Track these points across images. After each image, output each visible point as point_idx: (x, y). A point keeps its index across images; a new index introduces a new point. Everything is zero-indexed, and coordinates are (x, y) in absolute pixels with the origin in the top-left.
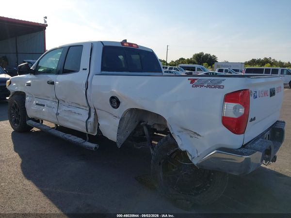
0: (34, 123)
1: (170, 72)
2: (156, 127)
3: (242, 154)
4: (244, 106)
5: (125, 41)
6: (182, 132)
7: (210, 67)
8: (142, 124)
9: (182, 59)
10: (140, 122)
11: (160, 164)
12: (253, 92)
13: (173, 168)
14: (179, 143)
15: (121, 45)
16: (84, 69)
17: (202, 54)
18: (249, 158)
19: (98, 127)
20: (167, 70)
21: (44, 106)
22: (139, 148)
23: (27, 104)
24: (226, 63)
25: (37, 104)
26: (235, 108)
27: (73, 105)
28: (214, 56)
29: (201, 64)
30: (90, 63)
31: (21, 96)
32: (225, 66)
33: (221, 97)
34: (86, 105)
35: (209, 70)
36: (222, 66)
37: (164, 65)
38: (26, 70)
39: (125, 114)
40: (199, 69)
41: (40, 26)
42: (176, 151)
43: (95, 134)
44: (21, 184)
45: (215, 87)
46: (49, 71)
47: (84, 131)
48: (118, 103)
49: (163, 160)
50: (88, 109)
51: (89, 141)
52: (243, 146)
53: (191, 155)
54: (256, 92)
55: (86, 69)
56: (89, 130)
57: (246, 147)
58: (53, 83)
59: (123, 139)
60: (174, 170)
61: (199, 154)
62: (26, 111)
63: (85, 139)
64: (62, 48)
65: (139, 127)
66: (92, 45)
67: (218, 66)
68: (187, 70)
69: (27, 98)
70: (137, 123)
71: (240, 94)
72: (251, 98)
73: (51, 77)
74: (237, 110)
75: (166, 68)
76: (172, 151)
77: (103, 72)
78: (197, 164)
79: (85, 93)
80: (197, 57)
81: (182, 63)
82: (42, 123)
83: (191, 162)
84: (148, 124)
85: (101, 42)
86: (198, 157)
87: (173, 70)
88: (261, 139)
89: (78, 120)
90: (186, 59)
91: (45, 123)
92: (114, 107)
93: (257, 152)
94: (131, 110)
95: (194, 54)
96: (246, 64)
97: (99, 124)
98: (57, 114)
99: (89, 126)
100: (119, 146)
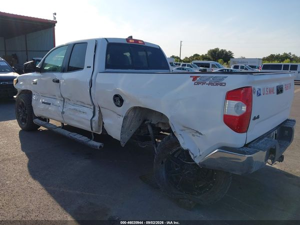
0: (40, 122)
1: (183, 69)
2: (160, 126)
3: (244, 153)
4: (246, 104)
5: (131, 37)
6: (184, 130)
7: (225, 63)
8: (146, 122)
9: (196, 55)
10: (145, 121)
11: (162, 163)
12: (257, 90)
13: (176, 168)
14: (181, 141)
15: (126, 42)
16: (88, 67)
17: (217, 49)
18: (251, 157)
19: (103, 126)
20: (180, 67)
21: (50, 104)
22: (144, 147)
23: (33, 103)
24: (243, 59)
25: (43, 102)
26: (237, 106)
27: (78, 103)
28: (230, 52)
29: (216, 60)
30: (94, 61)
31: (28, 94)
32: (242, 62)
33: (223, 95)
34: (91, 103)
35: (225, 67)
36: (238, 62)
37: (177, 61)
38: (32, 68)
39: (128, 113)
40: (213, 66)
41: (50, 23)
42: (179, 150)
43: (100, 133)
44: (25, 182)
45: (217, 85)
46: (55, 69)
47: (89, 129)
48: (122, 101)
49: (166, 160)
50: (92, 107)
51: (94, 140)
52: (246, 145)
53: (193, 154)
54: (260, 89)
55: (90, 67)
56: (94, 129)
57: (249, 146)
58: (58, 81)
59: (127, 138)
60: (176, 169)
61: (201, 153)
62: (32, 109)
63: (90, 137)
64: (67, 45)
65: (143, 126)
66: (96, 42)
67: (234, 62)
68: (201, 67)
69: (34, 97)
70: (141, 122)
71: (242, 91)
72: (254, 96)
73: (57, 75)
74: (240, 109)
75: (179, 65)
76: (175, 150)
77: (107, 70)
78: (199, 163)
79: (89, 91)
80: (212, 53)
81: (197, 59)
82: (49, 121)
83: (194, 161)
84: (152, 123)
85: (106, 39)
86: (200, 155)
87: (186, 67)
88: (266, 138)
89: (83, 119)
90: (201, 55)
91: (51, 122)
92: (118, 106)
93: (261, 151)
94: (135, 108)
95: (209, 50)
96: (264, 59)
97: (103, 123)
98: (63, 113)
99: (93, 125)
100: (123, 144)
